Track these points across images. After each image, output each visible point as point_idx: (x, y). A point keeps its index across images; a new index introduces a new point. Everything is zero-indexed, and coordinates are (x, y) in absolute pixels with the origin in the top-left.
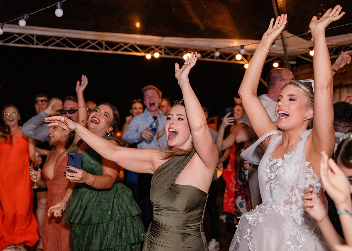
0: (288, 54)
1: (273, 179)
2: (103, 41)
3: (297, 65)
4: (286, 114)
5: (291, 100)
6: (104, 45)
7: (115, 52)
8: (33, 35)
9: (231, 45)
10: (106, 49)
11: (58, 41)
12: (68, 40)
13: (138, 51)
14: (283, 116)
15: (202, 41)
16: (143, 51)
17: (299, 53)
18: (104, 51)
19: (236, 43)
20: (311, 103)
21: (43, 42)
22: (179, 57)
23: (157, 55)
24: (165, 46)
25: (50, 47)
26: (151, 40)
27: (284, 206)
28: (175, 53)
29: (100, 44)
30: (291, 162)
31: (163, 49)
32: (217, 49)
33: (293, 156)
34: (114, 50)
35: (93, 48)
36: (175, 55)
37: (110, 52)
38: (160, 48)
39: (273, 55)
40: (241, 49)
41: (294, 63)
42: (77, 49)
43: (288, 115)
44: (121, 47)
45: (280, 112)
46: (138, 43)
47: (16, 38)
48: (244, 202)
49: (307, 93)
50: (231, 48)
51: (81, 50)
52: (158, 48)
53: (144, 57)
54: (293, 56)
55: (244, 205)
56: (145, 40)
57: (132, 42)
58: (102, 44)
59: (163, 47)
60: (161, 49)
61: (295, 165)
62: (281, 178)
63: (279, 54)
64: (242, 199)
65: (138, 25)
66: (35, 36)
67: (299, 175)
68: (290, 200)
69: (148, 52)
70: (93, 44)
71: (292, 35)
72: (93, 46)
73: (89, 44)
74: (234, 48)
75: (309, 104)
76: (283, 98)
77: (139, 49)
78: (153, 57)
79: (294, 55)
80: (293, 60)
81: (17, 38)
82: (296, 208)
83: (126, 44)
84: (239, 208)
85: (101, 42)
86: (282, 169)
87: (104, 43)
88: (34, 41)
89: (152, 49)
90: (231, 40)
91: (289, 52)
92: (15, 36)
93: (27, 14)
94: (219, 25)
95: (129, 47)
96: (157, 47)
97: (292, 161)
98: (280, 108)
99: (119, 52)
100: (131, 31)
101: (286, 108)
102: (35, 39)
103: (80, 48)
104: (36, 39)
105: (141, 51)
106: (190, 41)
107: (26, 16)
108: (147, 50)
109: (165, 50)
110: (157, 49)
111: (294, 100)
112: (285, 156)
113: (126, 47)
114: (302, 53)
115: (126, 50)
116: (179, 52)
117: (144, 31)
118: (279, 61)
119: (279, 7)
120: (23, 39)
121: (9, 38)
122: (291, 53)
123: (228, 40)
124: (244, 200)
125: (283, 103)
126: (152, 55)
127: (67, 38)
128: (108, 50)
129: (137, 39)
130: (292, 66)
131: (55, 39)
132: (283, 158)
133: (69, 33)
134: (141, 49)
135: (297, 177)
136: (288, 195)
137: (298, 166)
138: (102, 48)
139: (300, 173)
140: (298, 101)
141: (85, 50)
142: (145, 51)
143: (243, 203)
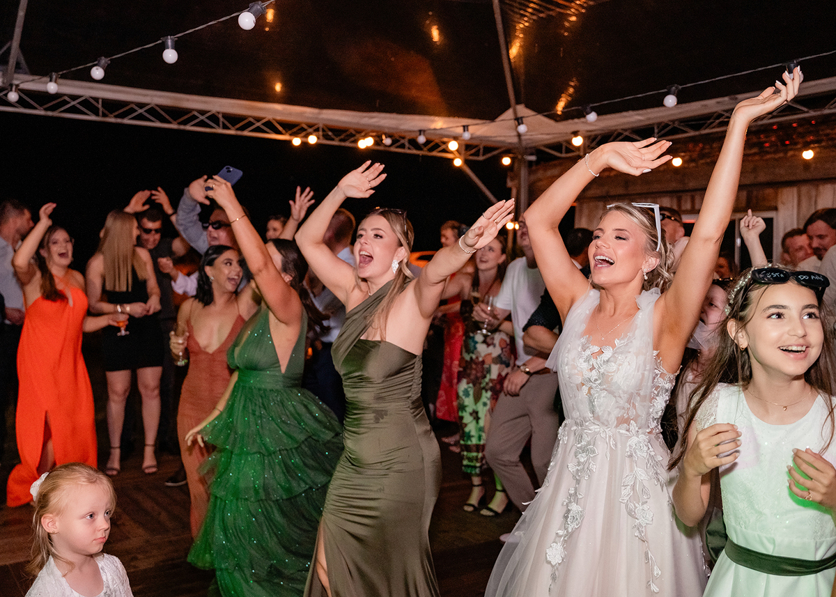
0: (524, 143)
1: (596, 380)
2: (218, 113)
3: (537, 162)
4: (608, 262)
5: (618, 238)
6: (221, 119)
7: (239, 133)
8: (96, 99)
9: (433, 126)
10: (225, 127)
11: (140, 111)
12: (158, 109)
13: (279, 133)
14: (601, 264)
15: (385, 118)
16: (287, 132)
17: (543, 143)
18: (220, 131)
19: (439, 123)
20: (651, 245)
21: (114, 112)
22: (347, 144)
23: (312, 140)
24: (324, 125)
25: (126, 121)
26: (301, 114)
27: (617, 426)
28: (342, 137)
29: (214, 118)
30: (630, 352)
31: (321, 130)
32: (421, 132)
33: (631, 342)
34: (237, 129)
35: (202, 124)
36: (341, 140)
37: (232, 132)
38: (316, 127)
39: (499, 145)
40: (464, 131)
41: (533, 158)
42: (174, 126)
43: (612, 264)
44: (250, 124)
45: (599, 257)
46: (278, 118)
47: (67, 103)
48: (470, 387)
49: (646, 226)
50: (432, 132)
51: (182, 127)
52: (313, 128)
53: (290, 142)
54: (531, 148)
55: (471, 392)
56: (290, 114)
57: (269, 117)
58: (218, 119)
59: (321, 126)
60: (317, 130)
61: (637, 358)
62: (612, 379)
63: (510, 143)
64: (468, 383)
65: (278, 87)
66: (100, 101)
67: (643, 375)
68: (626, 417)
69: (295, 134)
70: (202, 118)
71: (533, 113)
72: (202, 120)
73: (195, 117)
74: (438, 132)
75: (649, 246)
76: (604, 233)
77: (280, 128)
78: (305, 144)
79: (534, 145)
80: (531, 154)
81: (69, 103)
82: (637, 429)
83: (258, 119)
84: (464, 397)
85: (217, 114)
86: (613, 364)
87: (220, 116)
88: (98, 109)
89: (303, 130)
90: (432, 118)
91: (526, 140)
92: (65, 100)
93: (106, 57)
94: (414, 93)
95: (263, 124)
96: (310, 126)
97: (630, 350)
98: (599, 250)
99: (246, 133)
100: (268, 97)
101: (611, 250)
102: (100, 106)
103: (179, 124)
104: (103, 106)
105: (284, 131)
106: (365, 117)
107: (104, 61)
108: (295, 130)
109: (323, 130)
110: (310, 130)
111: (624, 239)
112: (617, 342)
113: (258, 124)
114: (546, 142)
115: (258, 130)
116: (347, 136)
117: (288, 99)
118: (511, 155)
119: (513, 65)
120: (78, 106)
121: (54, 102)
122: (529, 141)
123: (427, 117)
124: (471, 385)
125: (605, 243)
126: (304, 140)
127: (157, 105)
128: (228, 128)
129: (276, 111)
130: (530, 163)
131: (136, 108)
132: (613, 346)
133: (160, 97)
134: (284, 128)
135: (641, 377)
136: (624, 408)
137: (641, 358)
138: (218, 125)
139: (645, 370)
140: (631, 240)
141: (189, 128)
142: (290, 132)
143: (469, 389)
